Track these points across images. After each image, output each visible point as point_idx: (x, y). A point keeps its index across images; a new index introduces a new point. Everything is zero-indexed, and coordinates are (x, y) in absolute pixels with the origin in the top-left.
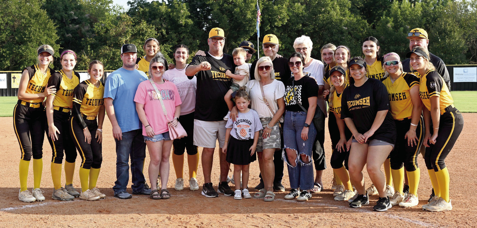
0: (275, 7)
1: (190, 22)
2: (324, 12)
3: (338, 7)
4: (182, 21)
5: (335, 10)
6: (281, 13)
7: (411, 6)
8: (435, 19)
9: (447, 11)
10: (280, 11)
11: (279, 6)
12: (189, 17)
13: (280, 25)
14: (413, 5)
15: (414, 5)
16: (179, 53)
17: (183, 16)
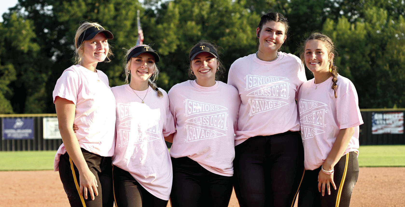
0: (160, 26)
1: (36, 47)
2: (229, 34)
3: (249, 28)
4: (25, 47)
5: (244, 31)
6: (167, 35)
7: (350, 29)
8: (383, 47)
9: (400, 36)
10: (167, 32)
11: (165, 25)
12: (33, 40)
13: (166, 53)
14: (353, 26)
15: (355, 27)
16: (270, 30)
17: (25, 38)
